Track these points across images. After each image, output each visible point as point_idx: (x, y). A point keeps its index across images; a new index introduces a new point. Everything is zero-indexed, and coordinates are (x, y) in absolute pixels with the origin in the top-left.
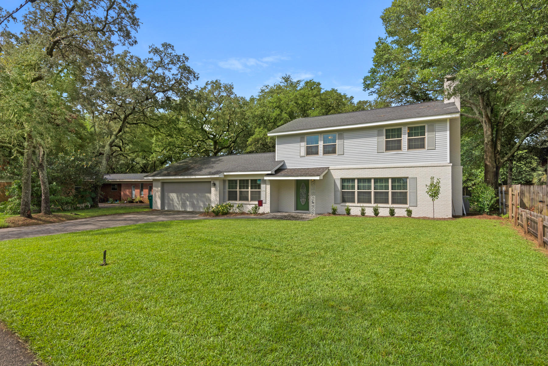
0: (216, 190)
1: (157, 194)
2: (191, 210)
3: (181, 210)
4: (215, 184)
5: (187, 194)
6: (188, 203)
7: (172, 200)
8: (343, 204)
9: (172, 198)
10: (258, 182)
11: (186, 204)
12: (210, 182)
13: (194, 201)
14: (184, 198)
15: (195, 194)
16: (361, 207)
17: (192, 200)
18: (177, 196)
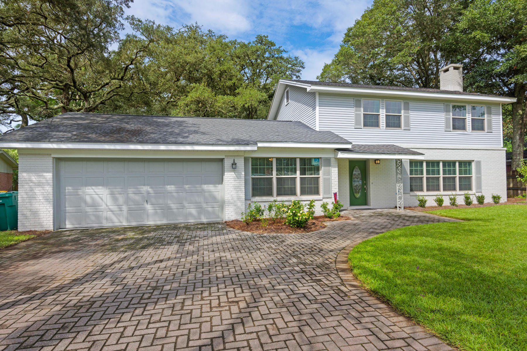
0: (238, 177)
1: (38, 191)
2: (159, 223)
3: (125, 224)
4: (234, 165)
5: (145, 189)
6: (149, 207)
7: (94, 205)
8: (412, 193)
9: (93, 199)
10: (314, 163)
11: (144, 209)
12: (222, 160)
13: (169, 202)
14: (137, 198)
15: (171, 188)
16: (449, 195)
17: (161, 201)
18: (112, 194)
